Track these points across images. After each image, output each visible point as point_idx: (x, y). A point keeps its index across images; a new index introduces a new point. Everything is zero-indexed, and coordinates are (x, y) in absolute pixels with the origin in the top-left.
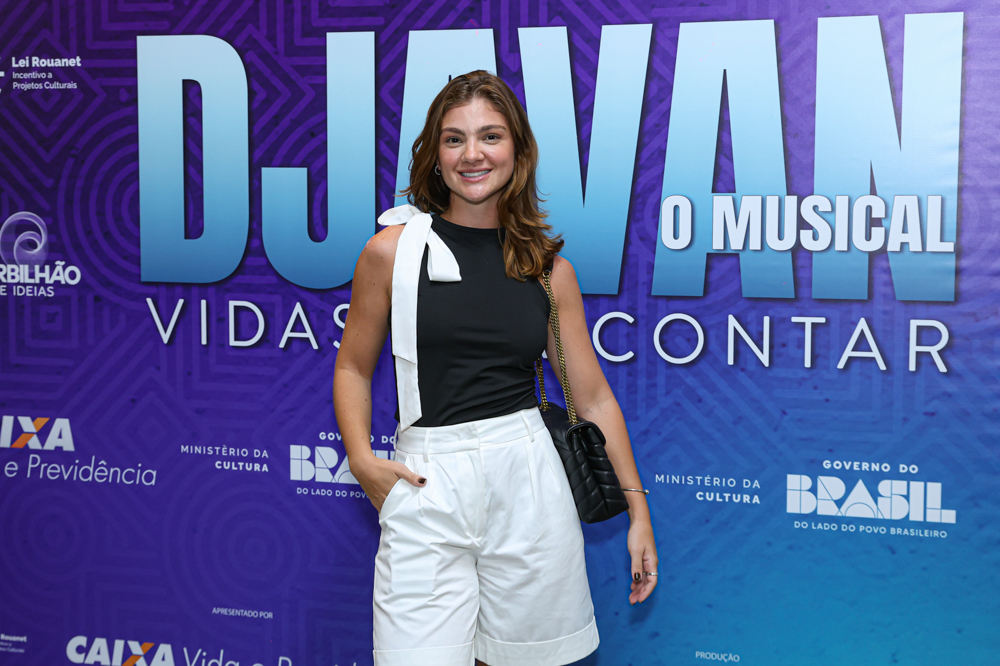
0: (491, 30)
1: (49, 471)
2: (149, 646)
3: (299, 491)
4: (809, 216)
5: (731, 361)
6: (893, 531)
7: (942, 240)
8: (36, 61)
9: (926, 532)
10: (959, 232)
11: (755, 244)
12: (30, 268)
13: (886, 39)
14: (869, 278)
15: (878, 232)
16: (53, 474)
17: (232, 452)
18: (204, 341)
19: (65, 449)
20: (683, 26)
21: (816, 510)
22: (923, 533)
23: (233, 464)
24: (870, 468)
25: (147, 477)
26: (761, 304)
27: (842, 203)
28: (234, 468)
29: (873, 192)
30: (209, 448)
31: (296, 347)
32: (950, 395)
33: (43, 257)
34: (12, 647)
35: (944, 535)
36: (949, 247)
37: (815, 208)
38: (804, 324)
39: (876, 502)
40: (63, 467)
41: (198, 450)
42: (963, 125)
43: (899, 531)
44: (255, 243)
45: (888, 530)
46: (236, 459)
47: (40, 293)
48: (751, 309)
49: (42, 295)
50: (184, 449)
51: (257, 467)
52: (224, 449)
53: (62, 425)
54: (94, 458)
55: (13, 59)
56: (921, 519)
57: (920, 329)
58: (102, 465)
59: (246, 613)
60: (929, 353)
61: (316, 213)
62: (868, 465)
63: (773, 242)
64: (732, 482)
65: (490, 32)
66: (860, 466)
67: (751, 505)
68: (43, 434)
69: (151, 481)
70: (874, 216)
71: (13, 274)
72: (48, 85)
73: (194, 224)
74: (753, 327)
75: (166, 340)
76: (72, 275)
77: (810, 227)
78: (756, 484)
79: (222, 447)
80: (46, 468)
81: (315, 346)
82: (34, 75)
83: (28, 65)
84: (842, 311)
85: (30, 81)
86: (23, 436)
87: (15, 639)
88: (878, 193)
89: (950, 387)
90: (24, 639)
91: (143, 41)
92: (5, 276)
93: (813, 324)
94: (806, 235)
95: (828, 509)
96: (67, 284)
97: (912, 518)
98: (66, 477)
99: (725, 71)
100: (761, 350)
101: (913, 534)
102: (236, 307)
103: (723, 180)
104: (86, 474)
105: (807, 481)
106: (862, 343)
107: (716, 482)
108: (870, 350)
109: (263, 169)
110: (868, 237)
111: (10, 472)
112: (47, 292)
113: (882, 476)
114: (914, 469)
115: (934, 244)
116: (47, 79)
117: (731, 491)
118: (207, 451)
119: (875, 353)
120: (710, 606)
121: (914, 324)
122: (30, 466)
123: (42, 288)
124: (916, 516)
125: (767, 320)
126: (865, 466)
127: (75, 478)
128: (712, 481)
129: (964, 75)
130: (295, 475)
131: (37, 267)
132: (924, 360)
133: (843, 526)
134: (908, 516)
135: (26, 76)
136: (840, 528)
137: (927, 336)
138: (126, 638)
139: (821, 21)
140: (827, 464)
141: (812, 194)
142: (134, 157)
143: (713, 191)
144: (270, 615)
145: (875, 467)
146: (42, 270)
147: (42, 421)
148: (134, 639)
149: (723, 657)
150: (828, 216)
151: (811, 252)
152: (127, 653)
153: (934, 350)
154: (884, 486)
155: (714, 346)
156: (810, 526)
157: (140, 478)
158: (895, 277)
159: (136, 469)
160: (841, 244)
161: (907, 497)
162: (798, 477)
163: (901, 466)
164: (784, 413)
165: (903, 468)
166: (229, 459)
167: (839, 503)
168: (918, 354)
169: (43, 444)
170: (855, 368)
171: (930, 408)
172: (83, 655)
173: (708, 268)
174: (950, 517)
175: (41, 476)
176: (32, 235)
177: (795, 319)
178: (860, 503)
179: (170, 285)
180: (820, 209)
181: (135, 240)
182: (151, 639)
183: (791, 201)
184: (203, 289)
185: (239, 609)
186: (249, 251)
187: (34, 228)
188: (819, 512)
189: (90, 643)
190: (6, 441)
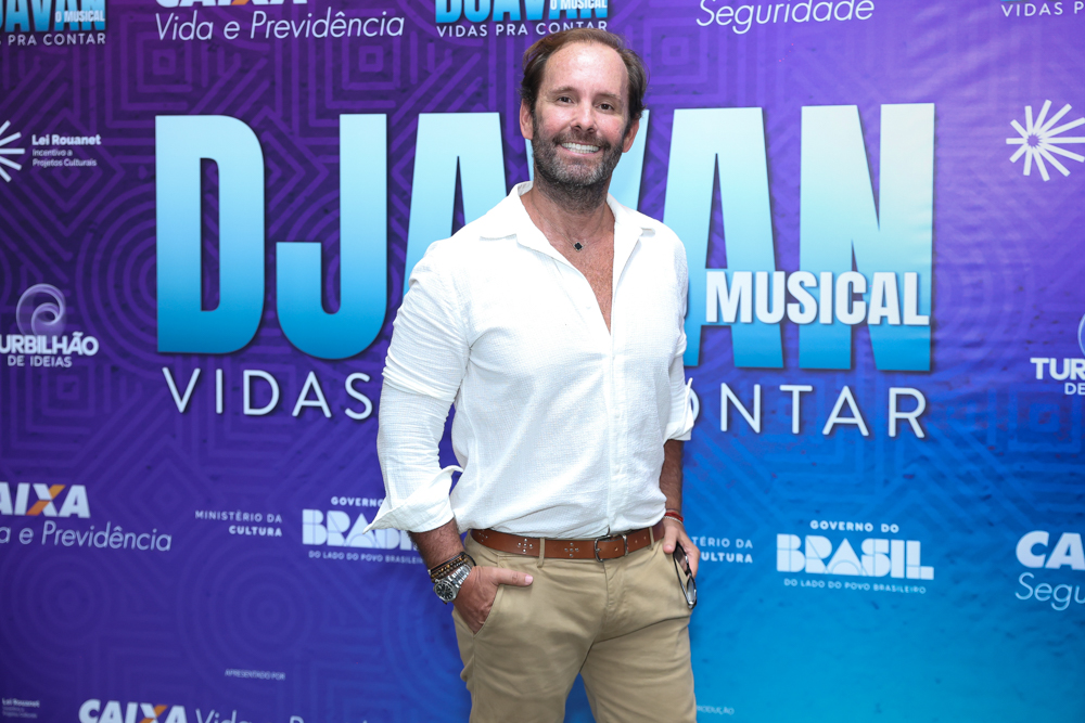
0: (498, 114)
1: (64, 537)
2: (162, 708)
3: (312, 554)
4: (796, 290)
5: (724, 427)
6: (876, 587)
7: (918, 314)
8: (56, 139)
9: (907, 588)
10: (934, 306)
11: (746, 317)
12: (47, 339)
13: (864, 127)
14: (852, 349)
15: (859, 306)
16: (68, 541)
17: (246, 517)
18: (219, 409)
19: (80, 516)
21: (804, 568)
22: (904, 589)
24: (854, 527)
25: (162, 542)
26: (752, 373)
27: (826, 278)
29: (854, 268)
30: (224, 514)
31: (308, 415)
32: (925, 459)
33: (61, 328)
35: (923, 590)
36: (924, 320)
37: (801, 283)
38: (792, 392)
39: (860, 559)
40: (78, 534)
41: (212, 515)
42: (935, 207)
43: (882, 587)
44: (270, 315)
45: (872, 587)
46: (250, 524)
48: (743, 378)
49: (59, 366)
50: (199, 514)
51: (270, 531)
53: (78, 493)
54: (109, 525)
55: (34, 137)
56: (901, 575)
57: (899, 397)
58: (118, 531)
59: (259, 675)
60: (907, 420)
61: (330, 287)
62: (852, 525)
63: (764, 316)
64: (726, 543)
65: (496, 116)
66: (845, 526)
67: (744, 564)
68: (59, 501)
69: (166, 546)
70: (856, 290)
71: (31, 345)
72: (67, 162)
73: (210, 294)
74: (745, 394)
75: (181, 409)
76: (90, 346)
77: (795, 301)
78: (749, 544)
80: (61, 535)
81: (328, 414)
82: (54, 152)
83: (48, 143)
84: (826, 379)
85: (50, 158)
86: (39, 502)
88: (859, 269)
89: (927, 451)
90: (36, 704)
91: (162, 123)
92: (23, 347)
93: (801, 393)
94: (793, 309)
95: (815, 567)
96: (84, 355)
97: (894, 575)
98: (81, 543)
99: (717, 155)
100: (752, 414)
101: (894, 590)
102: (251, 378)
103: (716, 256)
104: (101, 539)
105: (795, 541)
106: (845, 411)
107: (711, 542)
108: (852, 416)
109: (278, 244)
110: (850, 310)
111: (25, 539)
112: (64, 363)
113: (864, 535)
115: (911, 318)
116: (66, 157)
119: (858, 420)
120: (705, 661)
121: (894, 392)
122: (45, 533)
123: (59, 359)
124: (897, 573)
125: (757, 388)
126: (850, 526)
127: (90, 544)
128: (707, 542)
129: (937, 160)
130: (308, 539)
131: (55, 339)
132: (903, 426)
133: (830, 583)
134: (889, 573)
135: (46, 153)
136: (826, 585)
137: (905, 403)
138: (139, 700)
139: (809, 114)
140: (814, 525)
141: (798, 269)
142: (153, 232)
143: (708, 266)
144: (282, 676)
145: (859, 527)
146: (60, 341)
147: (58, 489)
148: (147, 702)
149: (718, 710)
150: (814, 291)
151: (797, 325)
152: (140, 715)
153: (912, 417)
154: (867, 545)
155: (708, 413)
156: (799, 583)
157: (155, 543)
158: (875, 348)
159: (151, 534)
160: (826, 318)
161: (889, 555)
162: (788, 536)
163: (883, 525)
164: (774, 476)
165: (885, 528)
166: (243, 523)
167: (826, 561)
168: (898, 420)
169: (58, 508)
170: (839, 434)
171: (909, 471)
172: (95, 720)
173: (703, 339)
174: (928, 573)
175: (56, 541)
176: (50, 307)
177: (784, 388)
178: (845, 562)
179: (187, 356)
180: (806, 284)
181: (153, 312)
182: (164, 701)
183: (779, 276)
184: (218, 359)
185: (251, 669)
186: (263, 323)
187: (52, 300)
188: (808, 570)
189: (103, 707)
190: (21, 509)
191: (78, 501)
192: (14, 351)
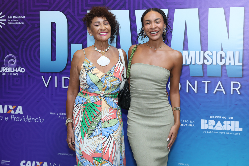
0: (128, 10)
1: (16, 119)
2: (41, 163)
4: (206, 56)
5: (187, 92)
6: (227, 133)
7: (239, 62)
8: (14, 17)
9: (235, 133)
10: (243, 60)
11: (193, 63)
12: (12, 68)
13: (225, 13)
14: (221, 71)
15: (223, 60)
16: (17, 120)
17: (63, 114)
18: (56, 87)
19: (21, 113)
20: (176, 10)
21: (208, 128)
22: (234, 134)
23: (63, 117)
24: (221, 118)
25: (41, 120)
26: (195, 77)
27: (214, 53)
28: (63, 118)
29: (222, 50)
32: (241, 100)
33: (15, 66)
34: (6, 163)
35: (239, 134)
36: (241, 64)
37: (208, 54)
38: (205, 82)
39: (223, 126)
40: (20, 118)
41: (54, 114)
42: (244, 34)
43: (229, 133)
44: (69, 62)
45: (226, 133)
47: (14, 75)
48: (192, 79)
49: (15, 75)
50: (51, 113)
52: (61, 113)
53: (20, 107)
54: (28, 116)
55: (8, 16)
56: (234, 130)
58: (30, 117)
59: (66, 154)
60: (236, 90)
62: (221, 117)
63: (198, 62)
64: (187, 121)
65: (128, 11)
66: (219, 117)
67: (192, 127)
68: (15, 110)
69: (42, 121)
70: (222, 56)
71: (8, 70)
72: (17, 23)
73: (54, 58)
74: (193, 83)
75: (46, 86)
76: (23, 70)
77: (207, 59)
78: (194, 122)
79: (60, 113)
80: (15, 118)
82: (13, 20)
83: (12, 18)
84: (214, 79)
85: (12, 22)
86: (10, 110)
87: (7, 161)
88: (223, 50)
89: (241, 98)
90: (9, 161)
91: (41, 12)
92: (6, 70)
93: (208, 83)
94: (206, 61)
95: (211, 128)
96: (21, 73)
97: (232, 130)
98: (21, 121)
99: (186, 21)
100: (195, 89)
101: (232, 134)
102: (64, 78)
103: (185, 47)
105: (206, 121)
106: (219, 87)
107: (184, 121)
108: (221, 89)
109: (71, 44)
110: (221, 61)
111: (6, 119)
112: (16, 74)
113: (224, 120)
114: (232, 118)
115: (237, 63)
116: (17, 21)
117: (187, 123)
118: (56, 114)
119: (223, 90)
120: (182, 152)
121: (232, 82)
122: (12, 118)
123: (15, 73)
124: (233, 130)
125: (196, 81)
126: (220, 117)
127: (23, 121)
128: (182, 121)
129: (244, 22)
131: (14, 68)
132: (235, 91)
133: (215, 132)
134: (231, 129)
135: (11, 21)
136: (214, 132)
137: (235, 85)
138: (36, 161)
139: (209, 9)
140: (211, 117)
141: (207, 51)
142: (39, 41)
143: (183, 50)
144: (72, 155)
145: (223, 118)
146: (15, 69)
147: (15, 107)
148: (38, 161)
149: (185, 164)
150: (211, 56)
151: (207, 65)
152: (36, 164)
153: (237, 89)
154: (225, 122)
155: (183, 88)
156: (207, 132)
157: (40, 121)
158: (227, 71)
159: (39, 118)
160: (214, 63)
161: (230, 125)
162: (204, 120)
163: (229, 117)
164: (200, 104)
165: (229, 118)
166: (62, 116)
167: (214, 126)
168: (233, 90)
169: (15, 112)
170: (218, 93)
171: (236, 103)
172: (25, 165)
174: (241, 130)
175: (14, 120)
176: (12, 60)
177: (203, 81)
178: (219, 126)
179: (48, 73)
180: (209, 55)
181: (39, 62)
182: (42, 161)
183: (202, 52)
184: (56, 74)
185: (64, 153)
186: (67, 64)
187: (13, 58)
188: (209, 129)
189: (26, 162)
190: (5, 112)
191: (20, 110)
192: (3, 71)
